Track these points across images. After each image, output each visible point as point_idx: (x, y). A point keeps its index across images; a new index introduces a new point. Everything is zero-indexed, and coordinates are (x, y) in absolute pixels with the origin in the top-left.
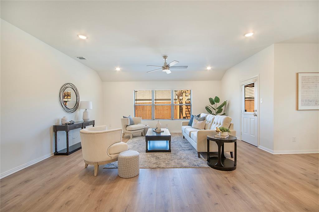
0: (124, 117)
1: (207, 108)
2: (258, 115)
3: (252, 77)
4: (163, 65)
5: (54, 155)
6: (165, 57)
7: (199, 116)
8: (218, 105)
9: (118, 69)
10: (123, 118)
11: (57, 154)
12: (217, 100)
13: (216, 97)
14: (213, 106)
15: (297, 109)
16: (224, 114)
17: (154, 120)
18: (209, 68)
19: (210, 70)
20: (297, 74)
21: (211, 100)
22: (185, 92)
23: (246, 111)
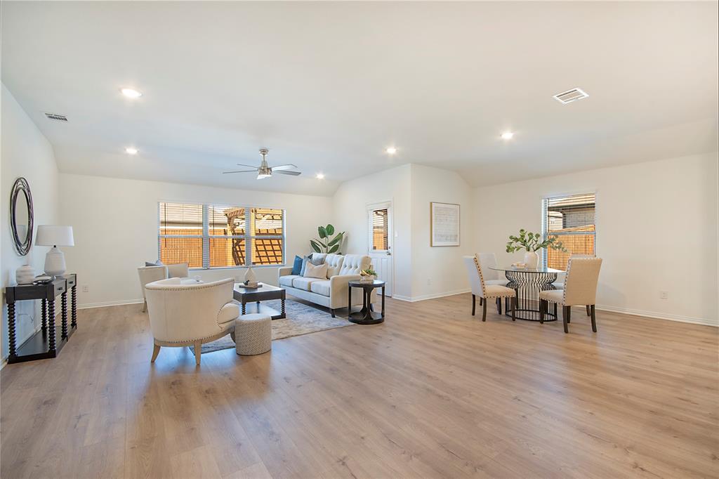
0: (147, 264)
1: (313, 243)
2: (392, 253)
3: (383, 201)
4: (260, 166)
5: (8, 363)
6: (264, 152)
7: (310, 257)
8: (331, 238)
9: (132, 151)
10: (144, 266)
11: (14, 359)
12: (330, 230)
13: (329, 225)
14: (324, 241)
15: (431, 246)
16: (340, 254)
17: (208, 269)
18: (320, 176)
19: (322, 180)
20: (431, 203)
21: (321, 230)
22: (256, 211)
23: (375, 248)
